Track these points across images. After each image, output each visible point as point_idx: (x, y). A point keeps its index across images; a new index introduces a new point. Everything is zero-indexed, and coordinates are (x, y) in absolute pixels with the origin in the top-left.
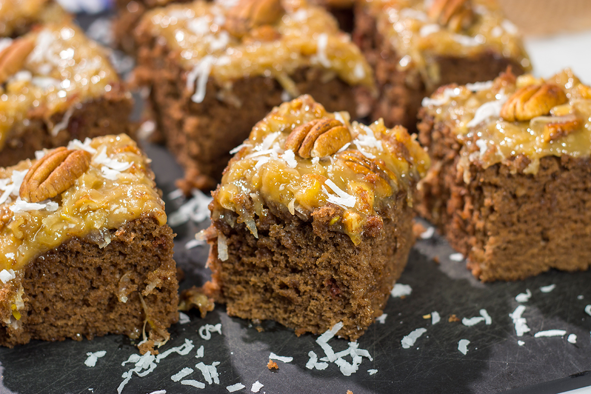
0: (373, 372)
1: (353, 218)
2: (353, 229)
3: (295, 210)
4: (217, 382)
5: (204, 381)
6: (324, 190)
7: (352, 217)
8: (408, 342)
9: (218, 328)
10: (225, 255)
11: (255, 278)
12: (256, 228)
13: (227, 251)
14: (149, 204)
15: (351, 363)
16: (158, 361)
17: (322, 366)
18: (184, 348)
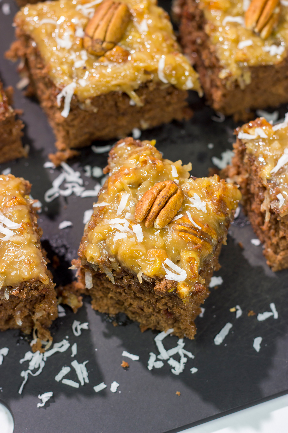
0: (194, 370)
1: (184, 292)
2: (184, 297)
3: (142, 278)
4: (87, 381)
5: (78, 382)
6: (164, 267)
7: (184, 290)
8: (219, 340)
9: (85, 326)
10: (91, 284)
11: (112, 294)
12: (113, 278)
13: (91, 281)
14: (36, 271)
15: (179, 361)
16: (45, 359)
17: (159, 365)
18: (63, 345)
